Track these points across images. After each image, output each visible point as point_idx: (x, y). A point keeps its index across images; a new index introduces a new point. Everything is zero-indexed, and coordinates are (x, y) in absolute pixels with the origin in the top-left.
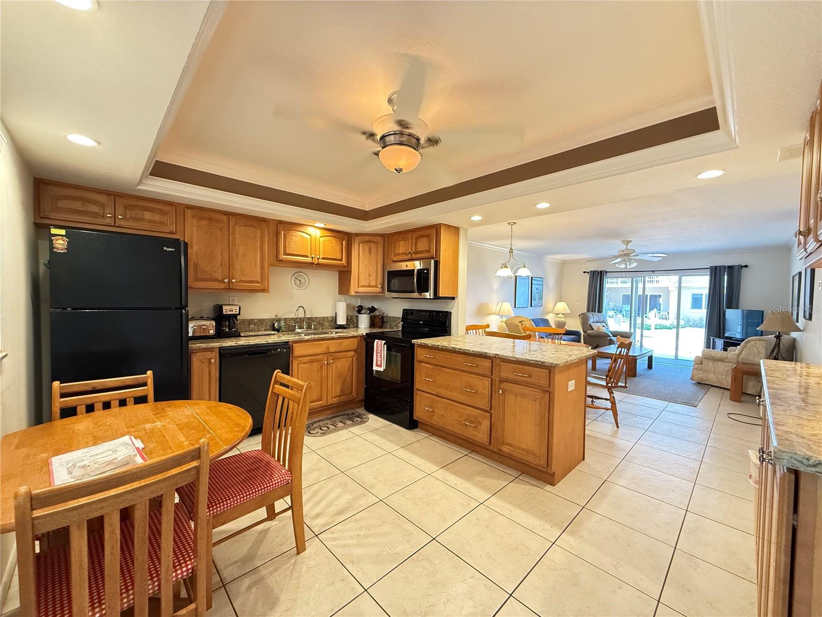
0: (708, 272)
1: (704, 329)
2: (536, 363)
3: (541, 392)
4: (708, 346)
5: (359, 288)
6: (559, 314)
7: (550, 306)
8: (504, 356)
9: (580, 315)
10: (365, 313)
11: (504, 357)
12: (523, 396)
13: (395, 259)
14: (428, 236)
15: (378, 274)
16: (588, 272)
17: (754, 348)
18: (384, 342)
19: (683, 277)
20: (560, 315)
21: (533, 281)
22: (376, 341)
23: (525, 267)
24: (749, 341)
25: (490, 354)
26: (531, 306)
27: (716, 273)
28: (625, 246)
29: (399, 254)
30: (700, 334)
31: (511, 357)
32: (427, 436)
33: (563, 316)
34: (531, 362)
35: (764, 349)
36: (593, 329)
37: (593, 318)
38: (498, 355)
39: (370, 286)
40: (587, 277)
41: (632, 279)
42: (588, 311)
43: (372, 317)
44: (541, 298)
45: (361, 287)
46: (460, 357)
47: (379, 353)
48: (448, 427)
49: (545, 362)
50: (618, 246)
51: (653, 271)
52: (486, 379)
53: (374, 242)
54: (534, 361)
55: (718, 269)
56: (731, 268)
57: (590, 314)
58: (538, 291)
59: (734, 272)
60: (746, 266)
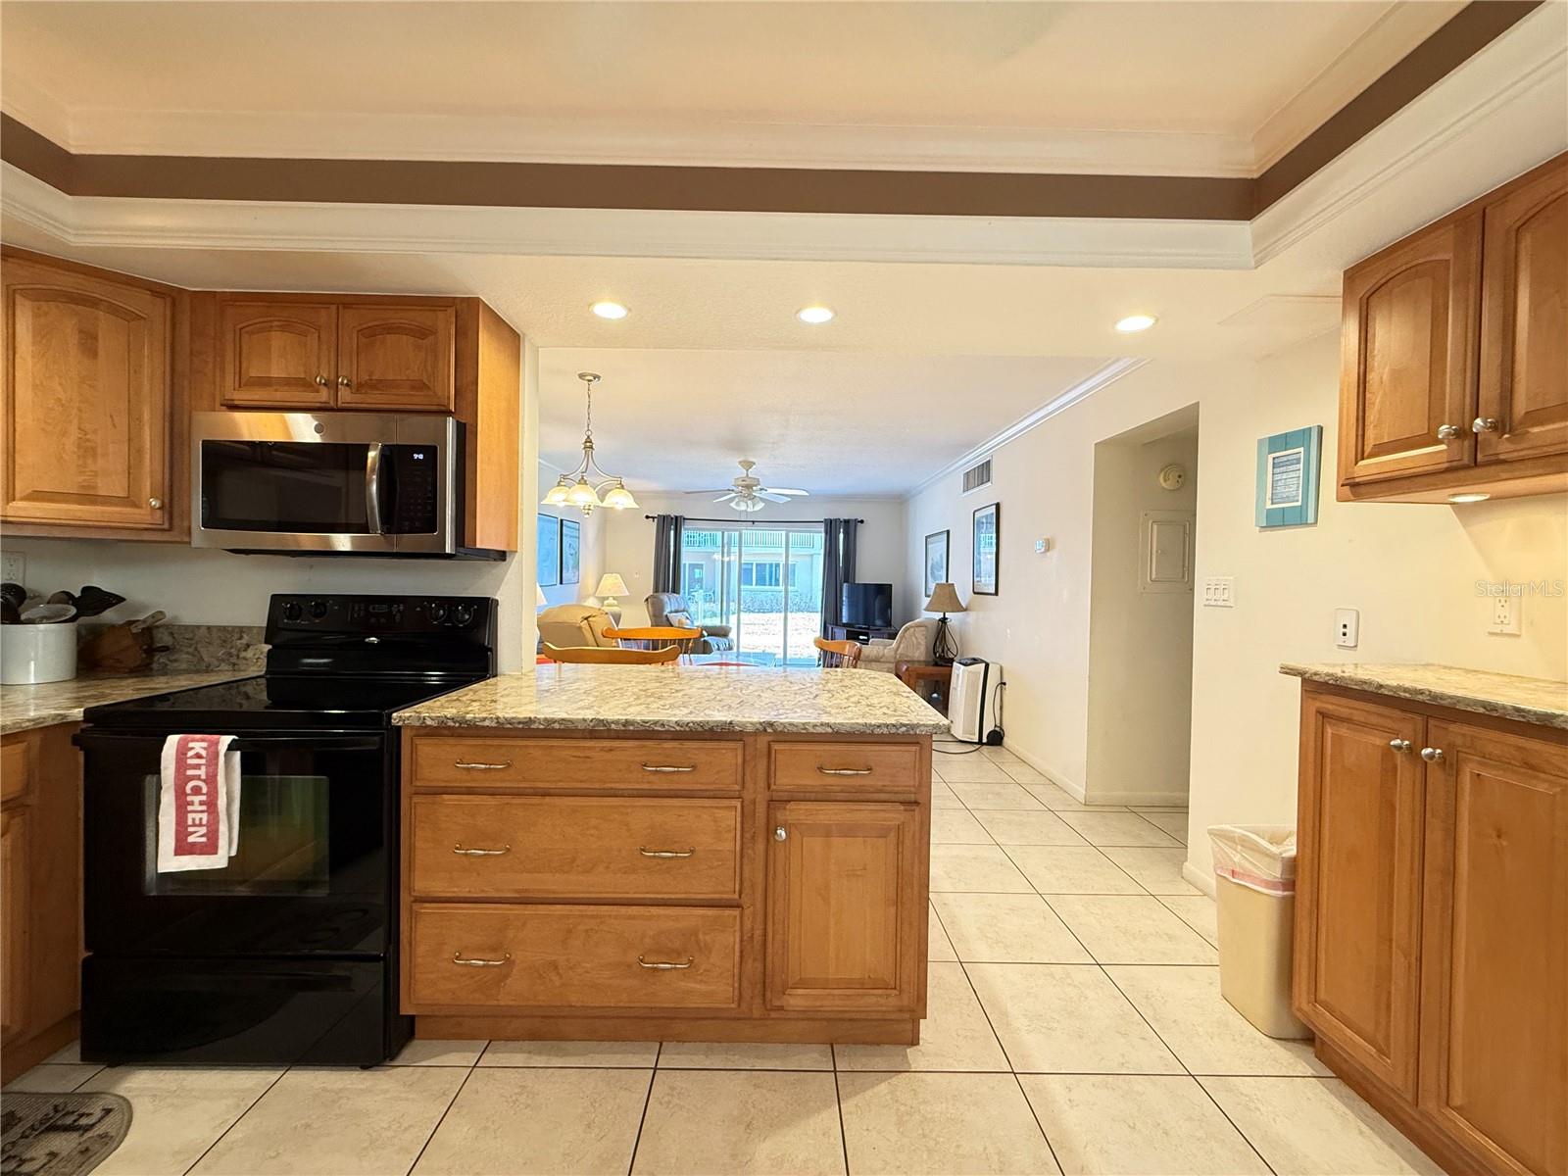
0: (822, 528)
1: (820, 614)
2: (893, 731)
3: (902, 808)
4: (825, 636)
5: (14, 504)
6: (607, 598)
7: (591, 582)
8: (791, 724)
9: (647, 600)
10: (42, 620)
11: (795, 729)
12: (849, 831)
13: (240, 397)
14: (422, 333)
15: (140, 451)
16: (653, 518)
17: (914, 639)
18: (226, 740)
19: (791, 534)
20: (611, 601)
21: (564, 528)
22: (173, 740)
23: (623, 487)
24: (907, 629)
25: (743, 725)
26: (561, 583)
27: (831, 526)
28: (745, 471)
29: (265, 382)
30: (815, 621)
31: (815, 726)
32: (472, 1059)
33: (615, 602)
34: (878, 731)
35: (923, 638)
36: (672, 626)
37: (670, 602)
38: (771, 724)
39: (88, 497)
40: (653, 526)
41: (723, 533)
42: (656, 590)
43: (84, 632)
44: (577, 566)
45: (22, 499)
46: (624, 749)
47: (197, 791)
48: (574, 999)
49: (918, 726)
50: (732, 470)
51: (753, 522)
52: (726, 803)
53: (115, 310)
54: (887, 726)
55: (833, 523)
56: (847, 522)
57: (665, 597)
58: (573, 552)
59: (850, 526)
60: (862, 522)
